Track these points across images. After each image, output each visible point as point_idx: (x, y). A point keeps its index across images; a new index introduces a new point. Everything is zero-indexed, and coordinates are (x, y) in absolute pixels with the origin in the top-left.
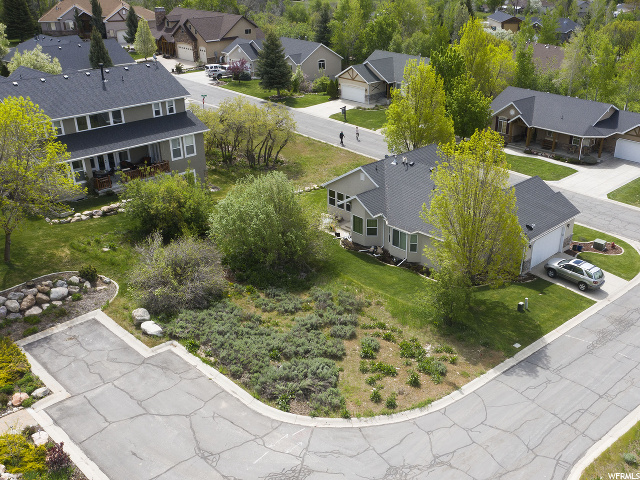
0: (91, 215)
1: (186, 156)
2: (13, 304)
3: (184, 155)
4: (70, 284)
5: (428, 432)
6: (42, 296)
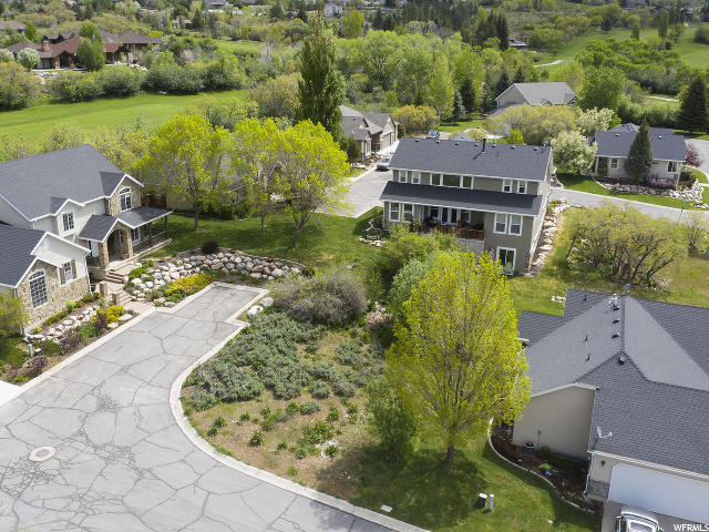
1: (510, 234)
3: (508, 231)
4: (290, 272)
5: (183, 461)
6: (267, 270)
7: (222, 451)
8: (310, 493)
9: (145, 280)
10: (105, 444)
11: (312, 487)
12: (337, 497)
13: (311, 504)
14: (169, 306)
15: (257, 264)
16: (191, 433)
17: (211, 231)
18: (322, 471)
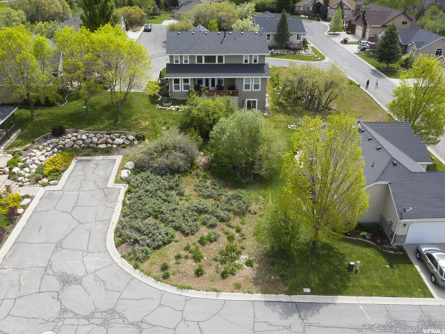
0: (178, 109)
1: (253, 90)
2: (95, 140)
3: (252, 89)
4: (127, 139)
5: (161, 305)
6: (110, 141)
7: (182, 288)
8: (258, 297)
9: (22, 168)
10: (92, 313)
11: (257, 292)
12: (276, 294)
13: (265, 304)
14: (54, 184)
15: (101, 138)
16: (150, 281)
17: (46, 117)
18: (254, 279)
